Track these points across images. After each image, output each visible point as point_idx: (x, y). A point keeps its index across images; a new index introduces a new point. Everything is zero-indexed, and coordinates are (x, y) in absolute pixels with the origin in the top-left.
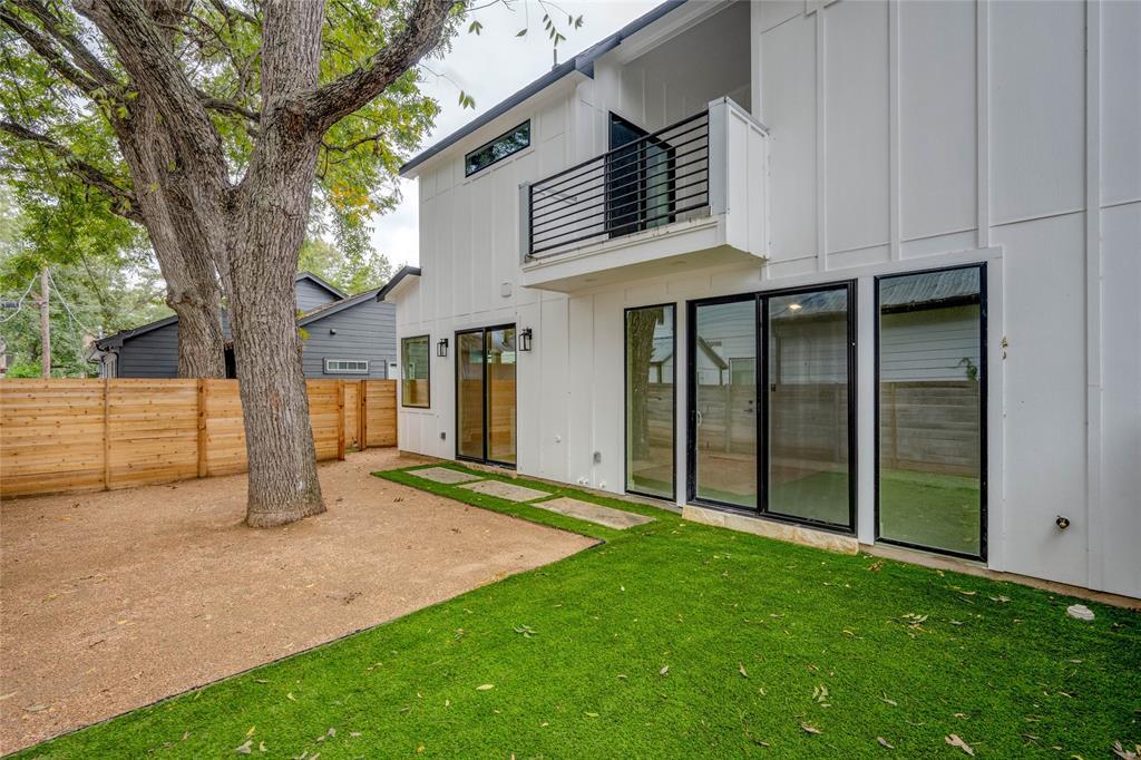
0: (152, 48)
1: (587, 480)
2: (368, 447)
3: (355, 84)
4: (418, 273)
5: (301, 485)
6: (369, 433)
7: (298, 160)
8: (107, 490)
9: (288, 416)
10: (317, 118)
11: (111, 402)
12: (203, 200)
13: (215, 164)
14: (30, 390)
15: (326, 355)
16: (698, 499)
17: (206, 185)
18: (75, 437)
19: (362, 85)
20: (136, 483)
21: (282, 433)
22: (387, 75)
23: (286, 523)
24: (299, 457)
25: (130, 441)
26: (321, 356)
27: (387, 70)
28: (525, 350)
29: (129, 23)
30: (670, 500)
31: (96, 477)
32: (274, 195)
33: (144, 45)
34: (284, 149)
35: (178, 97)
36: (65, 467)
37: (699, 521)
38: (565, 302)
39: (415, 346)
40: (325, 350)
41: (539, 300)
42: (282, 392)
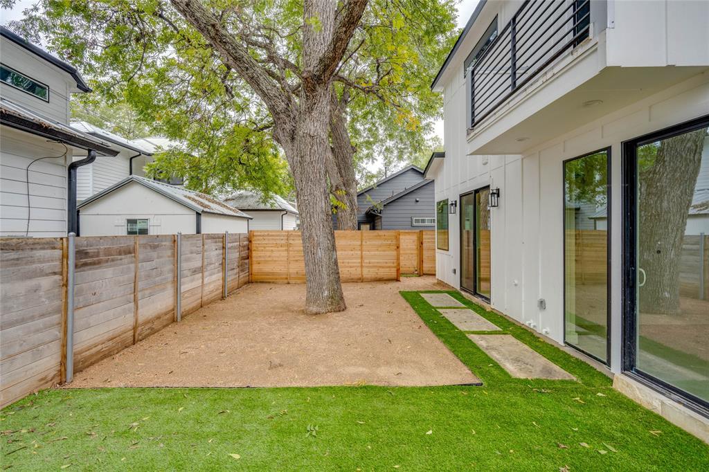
0: (250, 69)
1: (535, 324)
2: (424, 274)
3: (332, 46)
4: (442, 155)
5: (326, 293)
6: (425, 265)
7: (315, 104)
8: (289, 283)
9: (319, 253)
10: (320, 76)
11: (291, 242)
12: (283, 138)
13: (285, 118)
14: (263, 236)
15: (413, 215)
16: (638, 371)
17: (283, 129)
18: (278, 257)
19: (335, 46)
20: (299, 281)
21: (316, 261)
22: (345, 32)
23: (316, 314)
24: (325, 276)
25: (297, 261)
26: (410, 216)
27: (344, 29)
28: (494, 206)
29: (240, 61)
30: (604, 363)
31: (285, 276)
32: (305, 127)
33: (247, 69)
34: (307, 99)
35: (265, 89)
36: (275, 271)
37: (631, 397)
38: (519, 163)
39: (443, 207)
40: (414, 212)
41: (503, 164)
42: (316, 238)
